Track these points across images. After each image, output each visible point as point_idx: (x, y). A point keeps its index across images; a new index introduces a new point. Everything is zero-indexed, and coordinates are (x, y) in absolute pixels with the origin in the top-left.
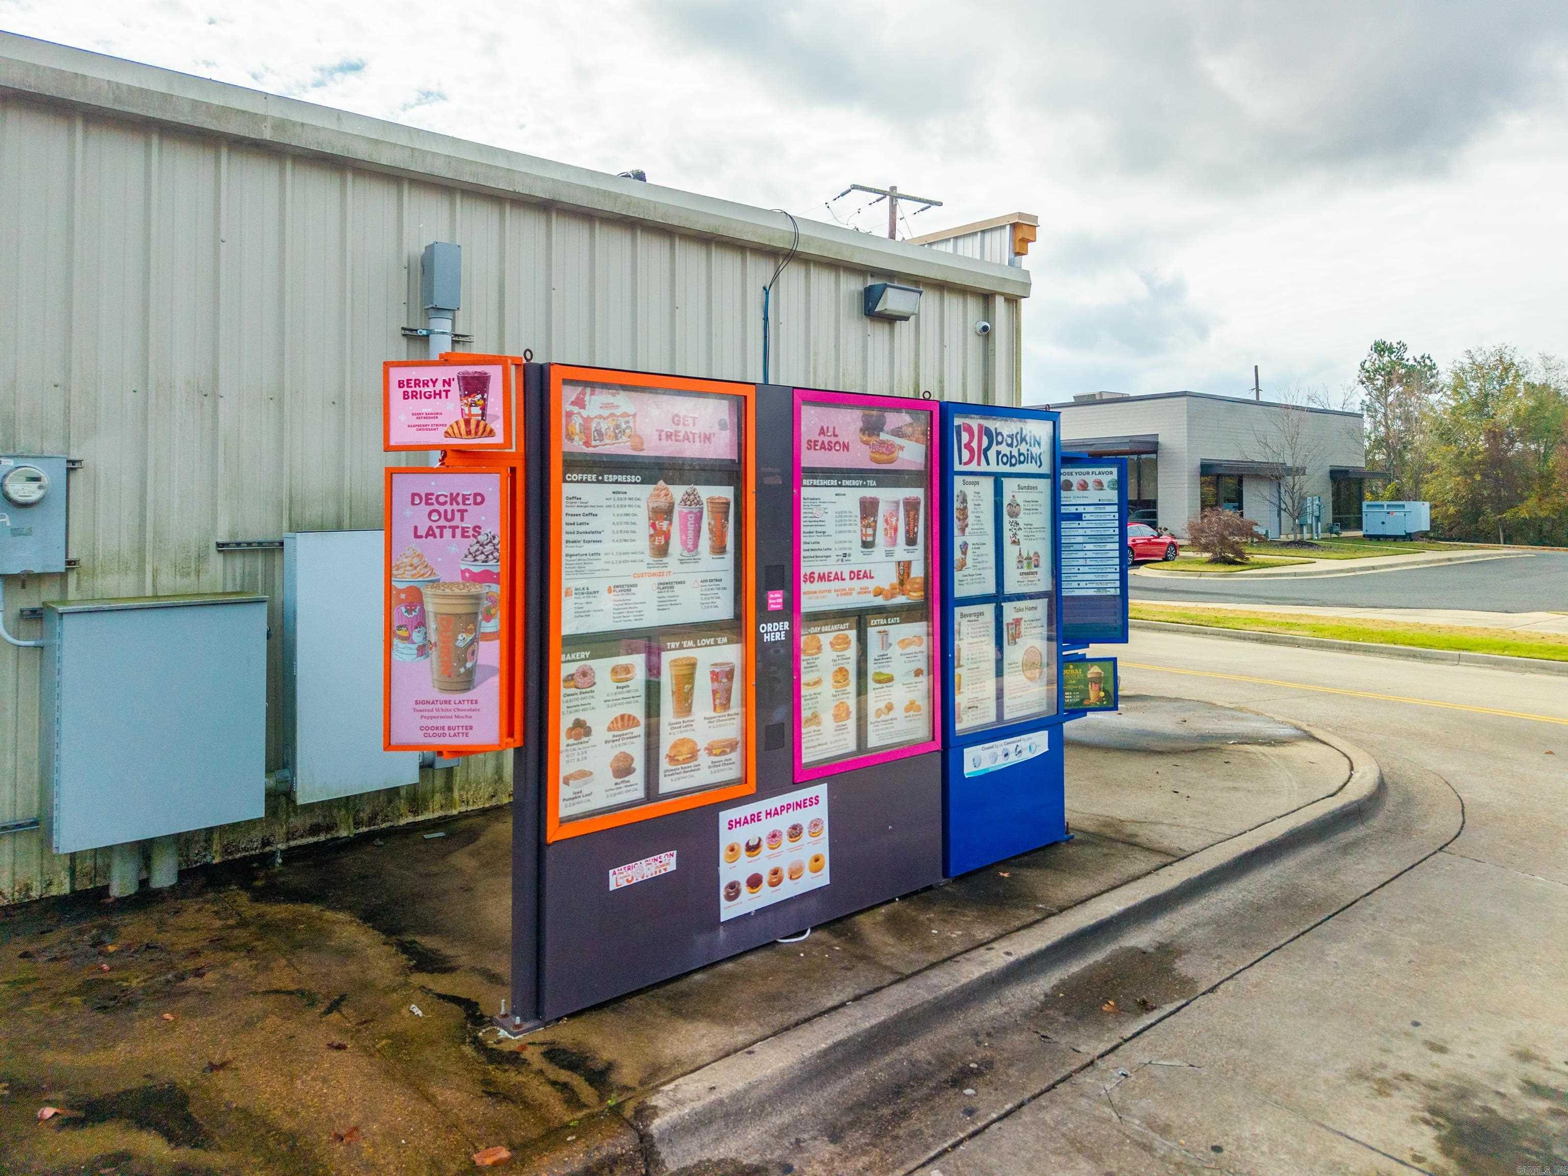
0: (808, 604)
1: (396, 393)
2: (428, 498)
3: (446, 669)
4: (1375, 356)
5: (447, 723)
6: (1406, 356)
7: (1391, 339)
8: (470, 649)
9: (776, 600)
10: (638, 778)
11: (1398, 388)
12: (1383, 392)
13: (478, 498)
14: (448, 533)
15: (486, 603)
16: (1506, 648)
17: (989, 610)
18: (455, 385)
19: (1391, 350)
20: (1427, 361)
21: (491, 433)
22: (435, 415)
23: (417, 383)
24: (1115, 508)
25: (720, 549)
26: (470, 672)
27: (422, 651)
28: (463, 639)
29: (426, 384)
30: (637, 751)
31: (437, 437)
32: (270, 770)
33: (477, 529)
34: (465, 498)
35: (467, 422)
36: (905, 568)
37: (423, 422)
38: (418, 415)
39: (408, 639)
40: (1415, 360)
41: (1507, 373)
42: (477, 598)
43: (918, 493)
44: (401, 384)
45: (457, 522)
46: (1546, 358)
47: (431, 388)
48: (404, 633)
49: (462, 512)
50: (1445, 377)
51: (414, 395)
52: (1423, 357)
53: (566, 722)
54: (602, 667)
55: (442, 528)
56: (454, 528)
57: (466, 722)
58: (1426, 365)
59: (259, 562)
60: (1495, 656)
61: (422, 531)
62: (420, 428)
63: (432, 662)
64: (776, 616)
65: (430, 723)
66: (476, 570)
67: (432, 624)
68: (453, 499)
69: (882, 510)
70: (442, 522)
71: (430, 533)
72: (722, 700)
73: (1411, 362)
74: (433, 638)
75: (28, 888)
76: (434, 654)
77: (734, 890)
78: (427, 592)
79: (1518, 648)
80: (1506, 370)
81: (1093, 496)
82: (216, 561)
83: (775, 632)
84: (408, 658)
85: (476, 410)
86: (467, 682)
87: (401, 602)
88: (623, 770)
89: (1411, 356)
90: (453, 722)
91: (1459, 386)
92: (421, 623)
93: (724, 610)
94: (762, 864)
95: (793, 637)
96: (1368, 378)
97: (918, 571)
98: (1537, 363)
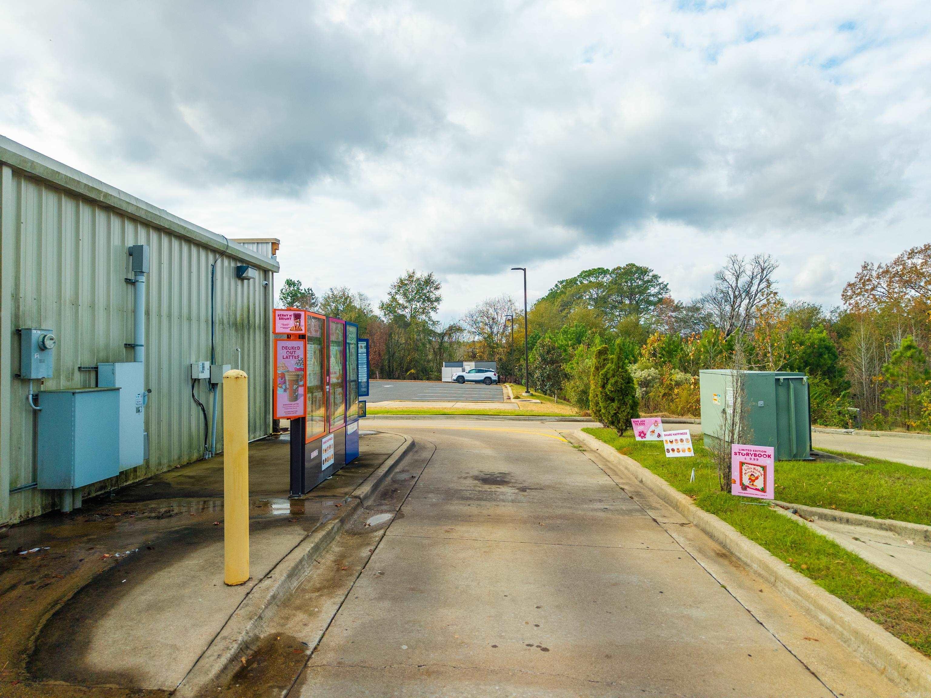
1: (277, 318)
2: (286, 348)
3: (291, 395)
4: (287, 286)
5: (291, 410)
6: (301, 288)
7: (295, 279)
8: (297, 390)
9: (328, 379)
11: (297, 304)
12: (291, 304)
13: (299, 348)
14: (291, 357)
15: (301, 377)
16: (388, 412)
18: (293, 316)
19: (294, 284)
20: (310, 292)
21: (302, 330)
22: (288, 324)
23: (283, 315)
24: (365, 354)
26: (297, 396)
27: (285, 390)
28: (295, 387)
29: (285, 316)
31: (288, 331)
33: (298, 356)
34: (295, 348)
35: (296, 327)
37: (285, 326)
38: (283, 325)
39: (281, 387)
40: (305, 290)
41: (346, 300)
42: (298, 375)
44: (278, 315)
45: (293, 354)
46: (360, 295)
47: (286, 317)
48: (280, 386)
49: (295, 352)
50: (321, 300)
51: (282, 319)
52: (308, 289)
55: (290, 356)
56: (293, 356)
57: (295, 410)
58: (309, 293)
60: (385, 415)
61: (285, 357)
62: (284, 328)
63: (287, 394)
64: (328, 384)
65: (287, 410)
66: (298, 368)
67: (287, 383)
68: (292, 348)
70: (290, 355)
71: (287, 358)
73: (303, 291)
74: (288, 387)
75: (28, 513)
76: (288, 391)
77: (324, 462)
78: (286, 374)
79: (392, 412)
80: (346, 299)
82: (78, 375)
83: (327, 389)
84: (282, 393)
85: (298, 324)
87: (279, 377)
89: (303, 288)
90: (293, 410)
91: (326, 304)
92: (285, 382)
94: (327, 455)
96: (285, 298)
98: (357, 297)
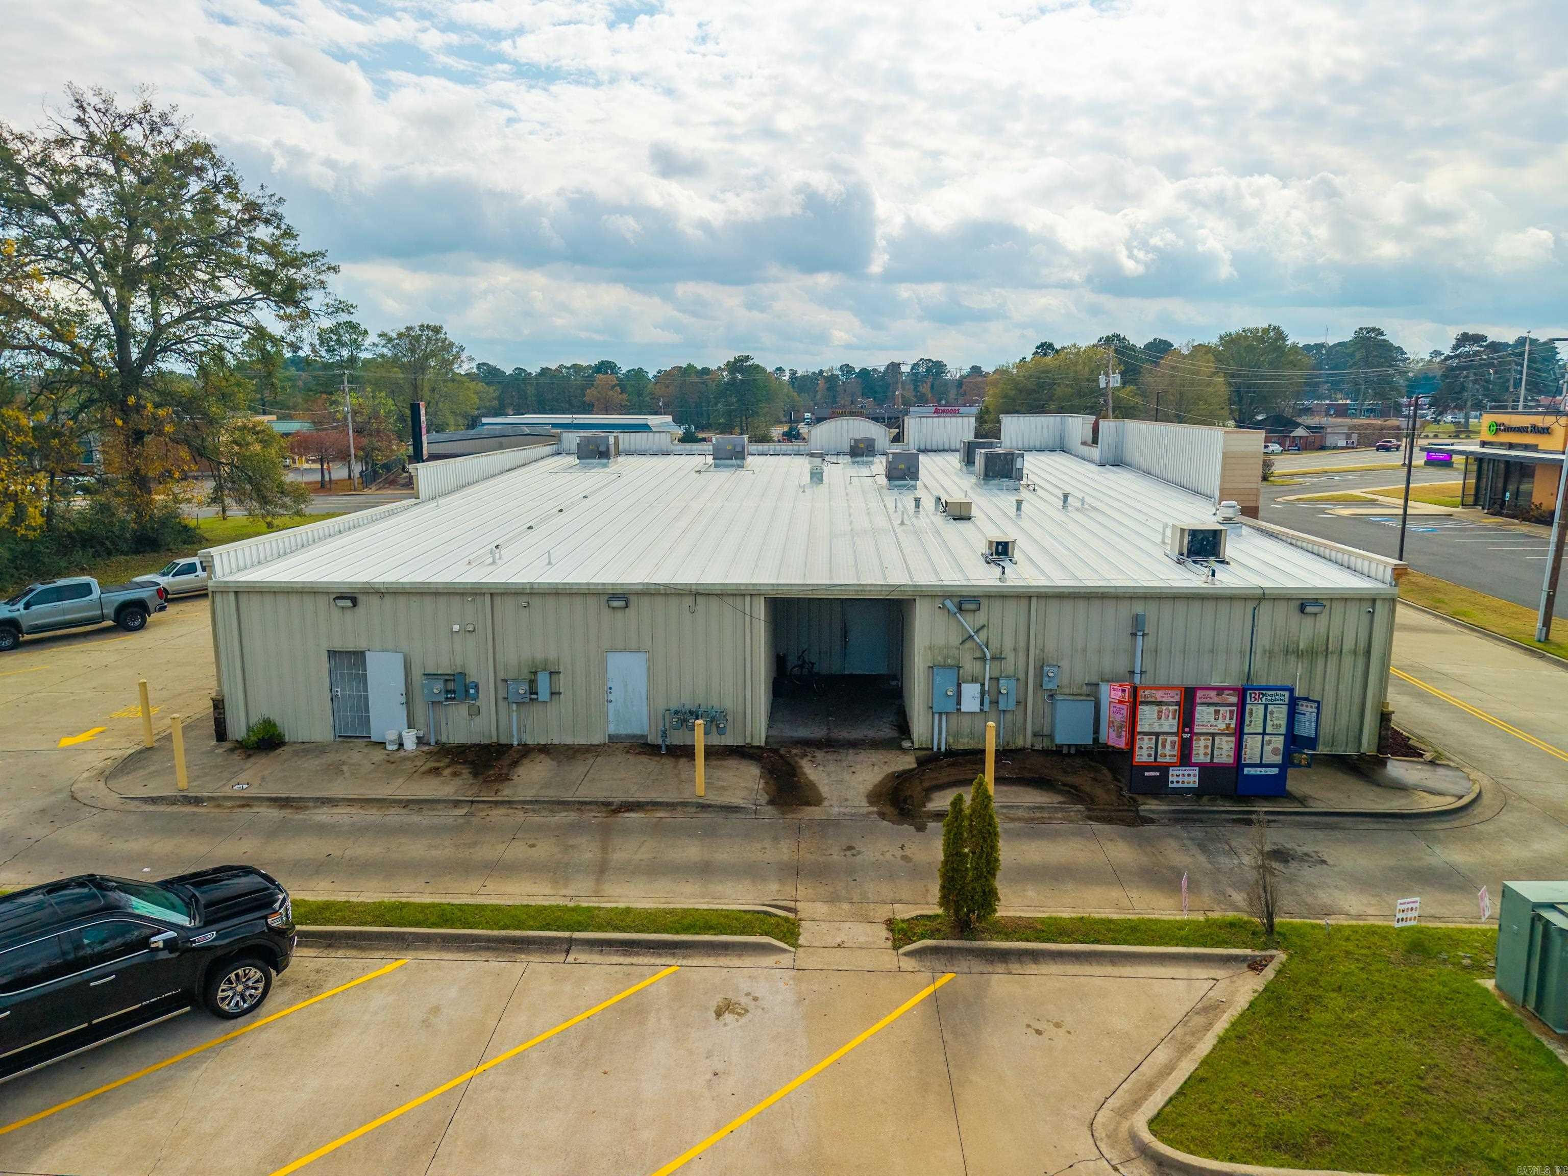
0: (1196, 731)
9: (1187, 730)
10: (1153, 758)
17: (1260, 737)
25: (1174, 718)
30: (1153, 753)
32: (1094, 733)
36: (1228, 726)
43: (1235, 708)
53: (1138, 746)
54: (1146, 738)
59: (1094, 687)
64: (1187, 733)
69: (1221, 712)
72: (1173, 747)
77: (1172, 782)
81: (1310, 710)
82: (1085, 687)
83: (1186, 736)
86: (1120, 737)
88: (1150, 755)
93: (1175, 730)
94: (1180, 779)
95: (1191, 737)
97: (1233, 726)
